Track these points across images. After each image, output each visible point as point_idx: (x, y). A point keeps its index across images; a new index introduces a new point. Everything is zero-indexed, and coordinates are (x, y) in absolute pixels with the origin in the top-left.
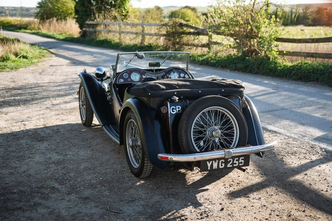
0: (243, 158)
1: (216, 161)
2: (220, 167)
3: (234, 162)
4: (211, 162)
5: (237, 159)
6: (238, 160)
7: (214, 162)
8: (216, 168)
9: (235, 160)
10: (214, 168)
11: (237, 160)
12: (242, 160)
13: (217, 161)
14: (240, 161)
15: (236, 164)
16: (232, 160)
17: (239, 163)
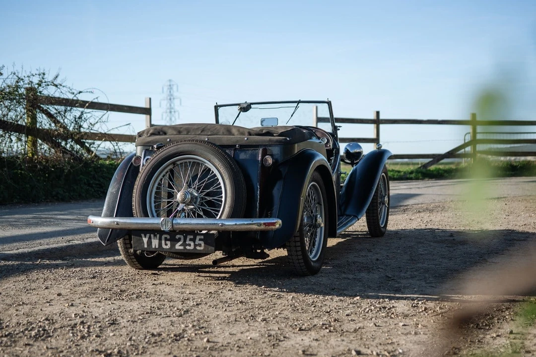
0: (202, 237)
1: (155, 236)
2: (164, 246)
3: (187, 243)
4: (148, 235)
5: (192, 237)
6: (194, 240)
7: (152, 236)
8: (157, 247)
9: (188, 239)
10: (153, 247)
11: (191, 240)
12: (200, 240)
13: (158, 236)
14: (197, 242)
15: (190, 245)
16: (182, 237)
17: (195, 245)
